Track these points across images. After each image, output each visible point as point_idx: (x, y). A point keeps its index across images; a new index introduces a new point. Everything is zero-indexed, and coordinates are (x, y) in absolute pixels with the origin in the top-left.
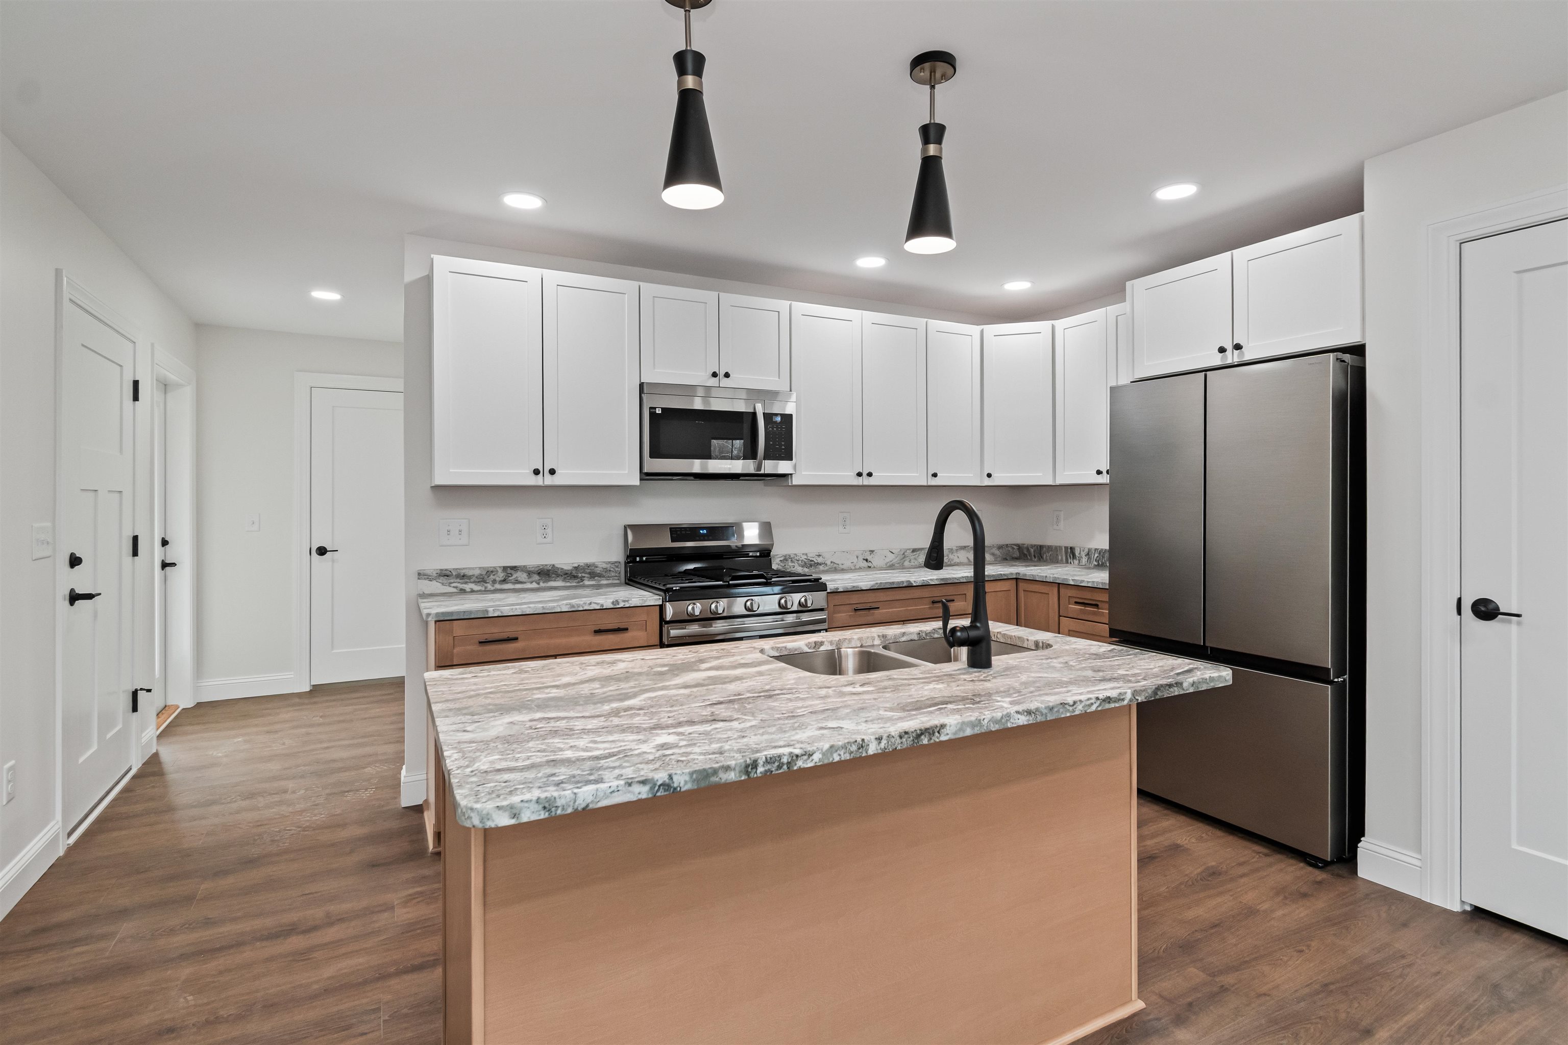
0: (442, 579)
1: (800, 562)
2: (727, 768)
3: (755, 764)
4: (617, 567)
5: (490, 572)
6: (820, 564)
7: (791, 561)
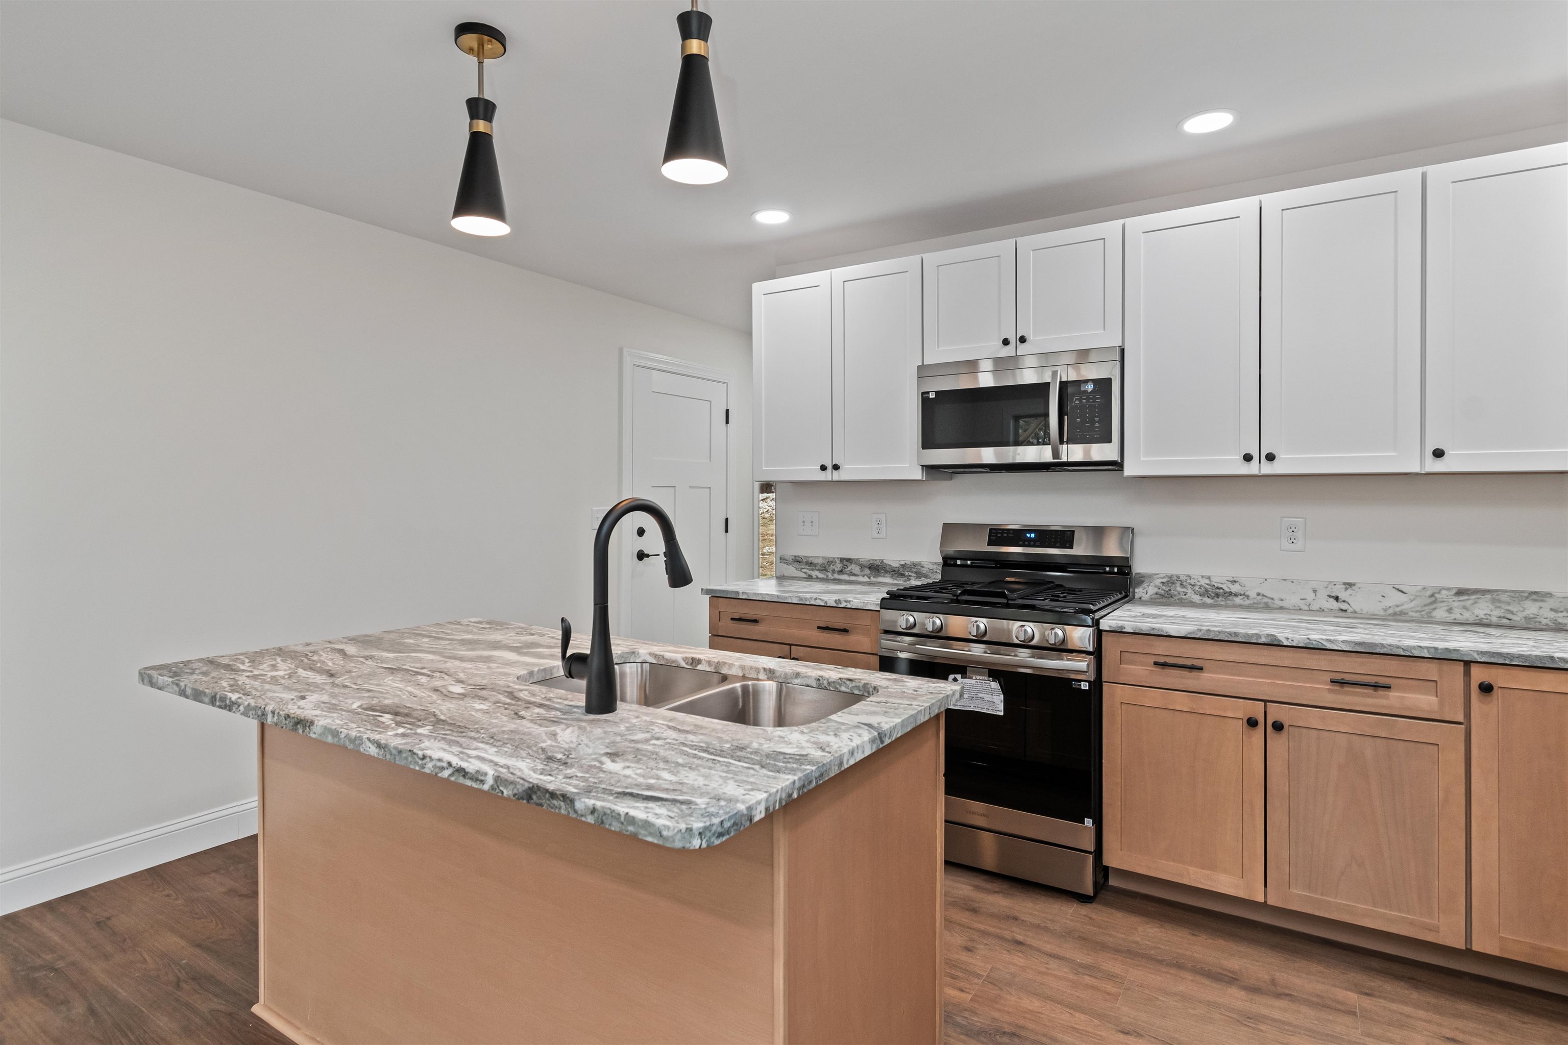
1: (1197, 588)
6: (1236, 595)
7: (1181, 584)
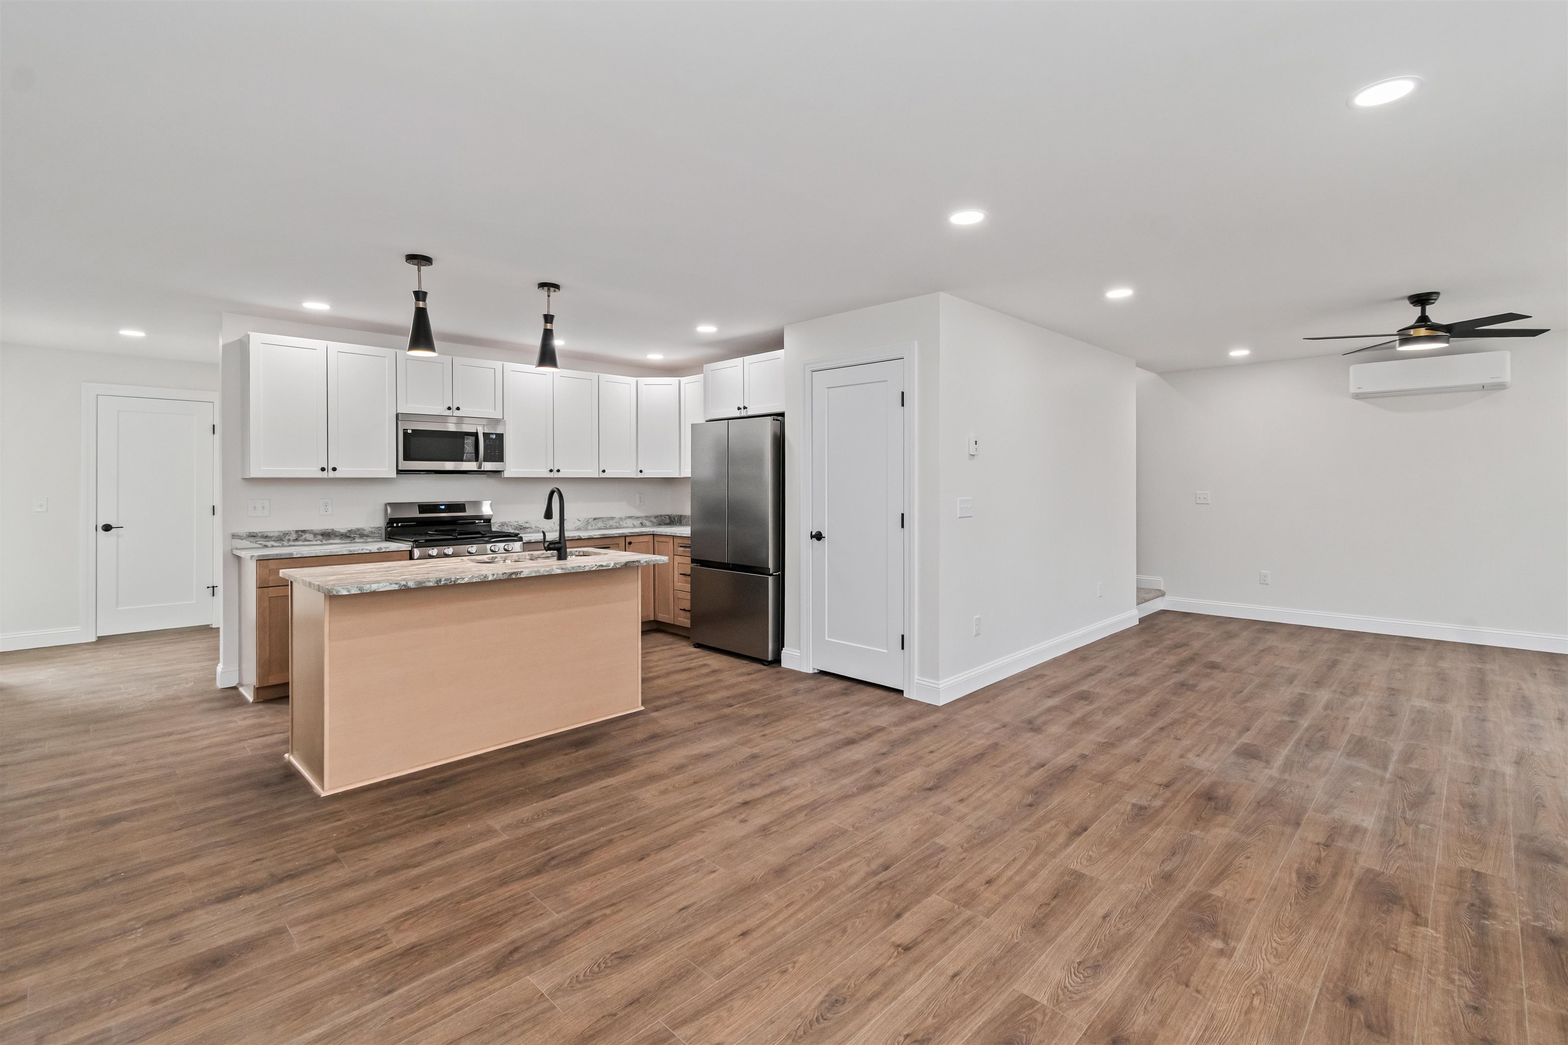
0: (252, 539)
1: (513, 526)
2: (430, 581)
3: (440, 581)
4: (380, 530)
5: (286, 534)
6: (528, 528)
7: (504, 525)
